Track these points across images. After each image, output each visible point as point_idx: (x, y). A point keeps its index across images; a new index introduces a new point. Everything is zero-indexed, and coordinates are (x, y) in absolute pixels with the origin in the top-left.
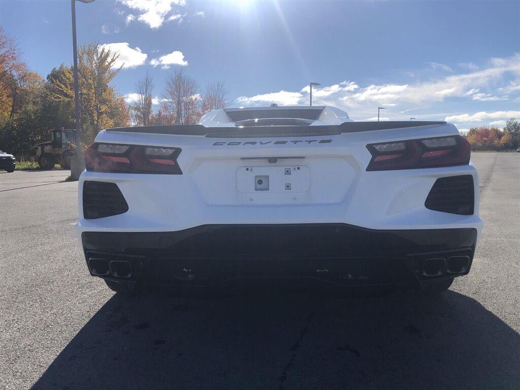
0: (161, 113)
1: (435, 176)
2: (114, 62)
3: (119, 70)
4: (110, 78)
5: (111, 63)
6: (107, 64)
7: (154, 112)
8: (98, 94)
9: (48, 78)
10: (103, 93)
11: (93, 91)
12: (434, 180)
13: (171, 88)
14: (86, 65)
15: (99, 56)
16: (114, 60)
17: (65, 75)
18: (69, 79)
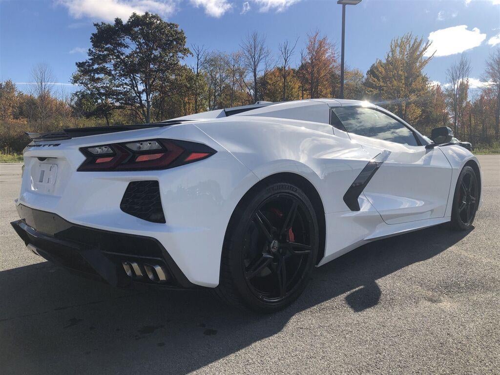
0: (484, 98)
1: (126, 180)
2: (426, 50)
3: (430, 57)
4: (421, 67)
5: (423, 51)
6: (418, 53)
7: (471, 98)
8: (408, 84)
9: (367, 74)
10: (413, 83)
11: (403, 82)
12: (126, 185)
13: (492, 69)
14: (398, 57)
15: (411, 46)
16: (426, 49)
17: (378, 70)
18: (381, 73)
